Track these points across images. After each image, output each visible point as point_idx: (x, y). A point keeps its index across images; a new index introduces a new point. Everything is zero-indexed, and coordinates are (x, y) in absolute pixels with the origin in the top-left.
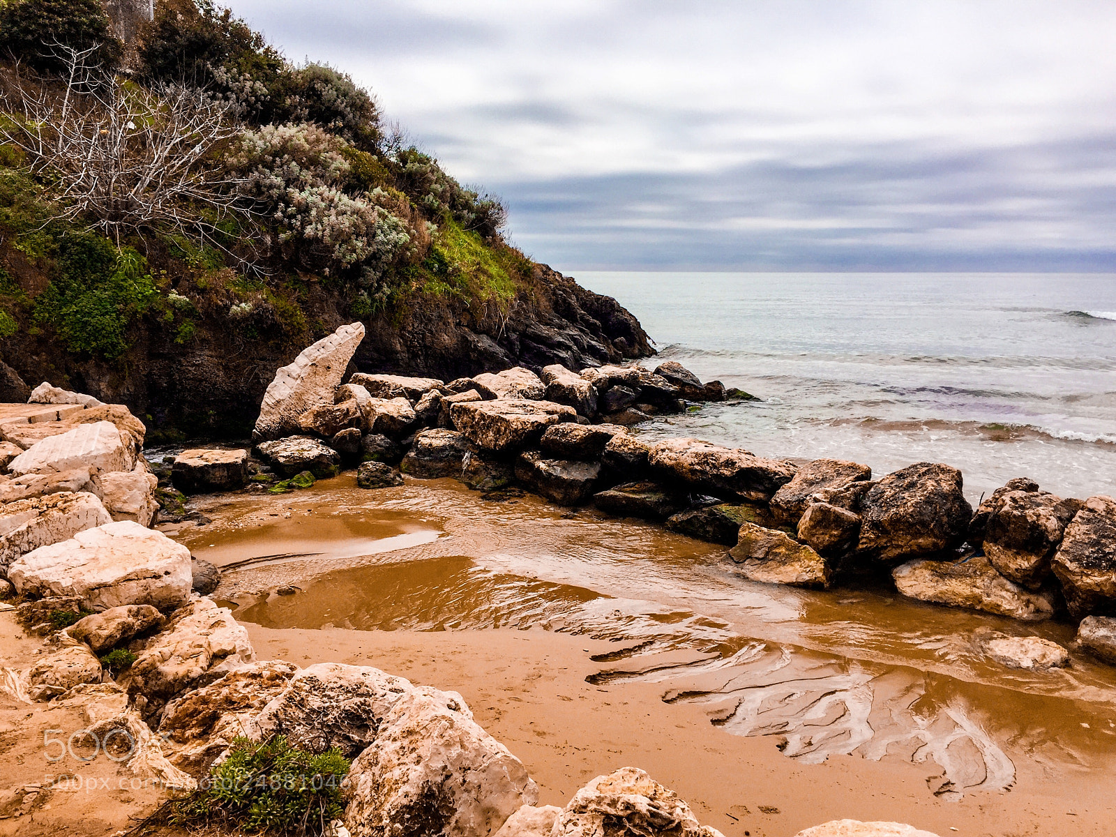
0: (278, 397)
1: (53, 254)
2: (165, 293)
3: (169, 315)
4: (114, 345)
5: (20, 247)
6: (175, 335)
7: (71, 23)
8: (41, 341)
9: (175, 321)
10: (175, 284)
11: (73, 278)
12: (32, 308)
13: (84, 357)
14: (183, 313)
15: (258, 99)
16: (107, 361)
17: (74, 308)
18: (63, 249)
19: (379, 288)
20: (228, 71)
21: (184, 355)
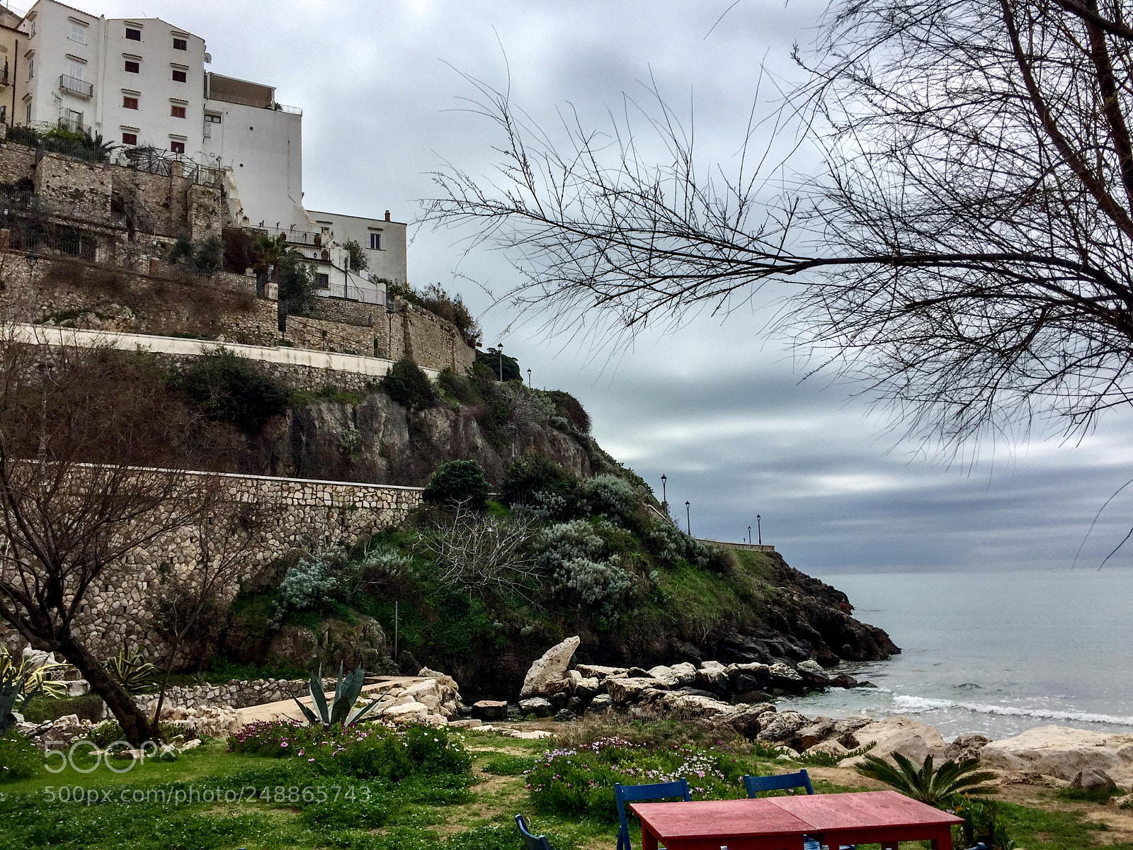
0: (532, 676)
1: (442, 604)
2: (492, 621)
3: (493, 633)
4: (465, 650)
5: (428, 602)
6: (495, 644)
7: (464, 481)
8: (433, 648)
9: (496, 637)
10: (498, 617)
11: (450, 616)
12: (431, 631)
13: (451, 656)
14: (500, 632)
15: (559, 506)
16: (461, 658)
17: (449, 631)
18: (447, 601)
19: (613, 614)
20: (544, 493)
21: (499, 655)
